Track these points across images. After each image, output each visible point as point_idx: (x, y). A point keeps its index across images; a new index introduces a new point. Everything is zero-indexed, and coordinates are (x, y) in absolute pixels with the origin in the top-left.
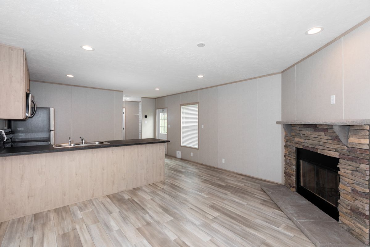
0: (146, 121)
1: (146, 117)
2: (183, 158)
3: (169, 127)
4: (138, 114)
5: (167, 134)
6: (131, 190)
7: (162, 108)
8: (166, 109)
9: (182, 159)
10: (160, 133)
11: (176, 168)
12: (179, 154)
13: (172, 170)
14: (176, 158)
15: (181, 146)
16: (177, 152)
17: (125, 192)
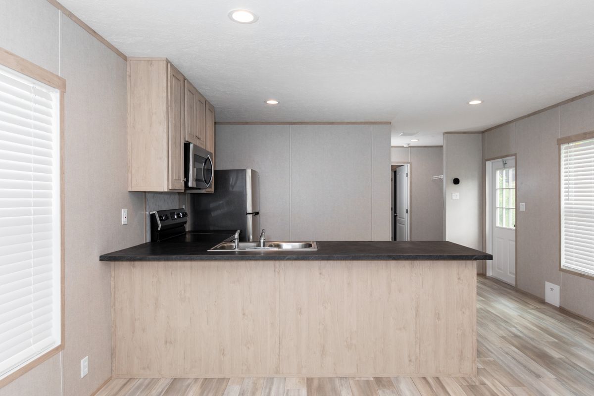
0: (458, 194)
1: (456, 181)
2: (566, 307)
3: (521, 210)
4: (439, 177)
5: (516, 230)
6: (368, 382)
7: (502, 157)
8: (514, 157)
9: (562, 310)
10: (498, 224)
11: (533, 339)
12: (553, 294)
13: (515, 343)
14: (542, 302)
15: (561, 270)
16: (548, 285)
17: (351, 382)
